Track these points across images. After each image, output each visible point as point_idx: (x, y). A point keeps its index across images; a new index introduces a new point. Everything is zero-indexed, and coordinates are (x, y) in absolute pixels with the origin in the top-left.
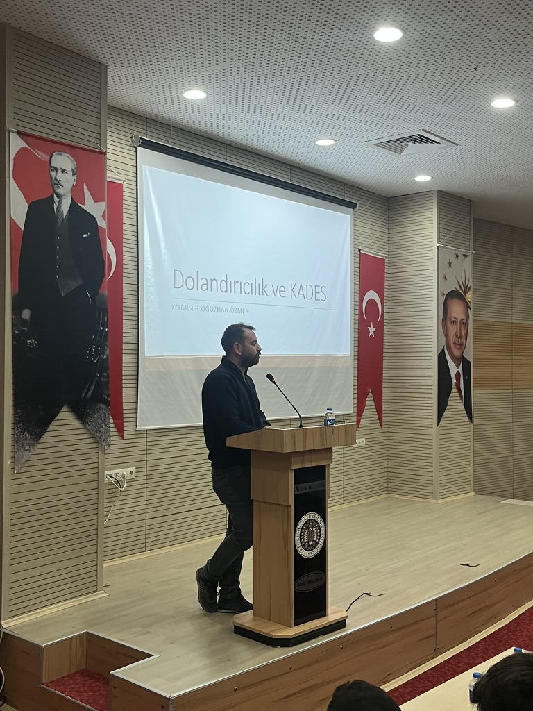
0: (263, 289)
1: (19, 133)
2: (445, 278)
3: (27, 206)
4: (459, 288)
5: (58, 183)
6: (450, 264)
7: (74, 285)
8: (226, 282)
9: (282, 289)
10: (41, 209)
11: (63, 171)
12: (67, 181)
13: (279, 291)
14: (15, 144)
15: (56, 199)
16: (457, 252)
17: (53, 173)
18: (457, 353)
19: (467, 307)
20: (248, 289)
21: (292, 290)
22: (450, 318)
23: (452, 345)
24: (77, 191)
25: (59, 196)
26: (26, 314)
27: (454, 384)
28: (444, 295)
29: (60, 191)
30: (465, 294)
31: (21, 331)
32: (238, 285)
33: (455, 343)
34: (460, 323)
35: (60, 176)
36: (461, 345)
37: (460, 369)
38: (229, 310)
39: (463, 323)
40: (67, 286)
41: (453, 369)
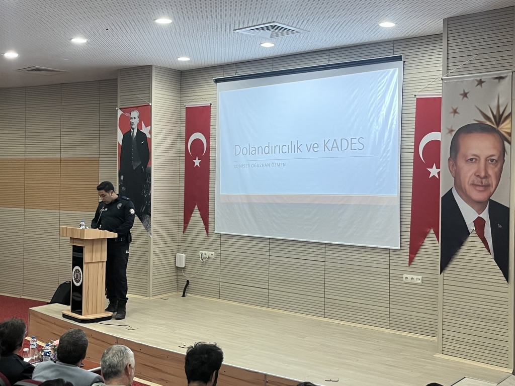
0: (298, 148)
1: (120, 109)
2: (455, 112)
3: (122, 136)
4: (483, 119)
5: (133, 124)
6: (465, 95)
7: (138, 164)
8: (269, 147)
9: (316, 145)
10: (127, 136)
11: (135, 118)
12: (136, 122)
13: (312, 147)
14: (120, 113)
15: (132, 130)
16: (478, 79)
17: (131, 120)
18: (478, 195)
19: (504, 139)
20: (285, 149)
21: (325, 145)
22: (465, 156)
23: (468, 187)
24: (139, 125)
25: (133, 129)
26: (122, 178)
27: (470, 231)
28: (451, 131)
29: (133, 127)
30: (498, 124)
31: (121, 184)
32: (277, 148)
33: (474, 185)
34: (486, 160)
35: (133, 121)
36: (487, 186)
37: (485, 215)
38: (271, 165)
39: (492, 161)
40: (136, 165)
41: (469, 214)
